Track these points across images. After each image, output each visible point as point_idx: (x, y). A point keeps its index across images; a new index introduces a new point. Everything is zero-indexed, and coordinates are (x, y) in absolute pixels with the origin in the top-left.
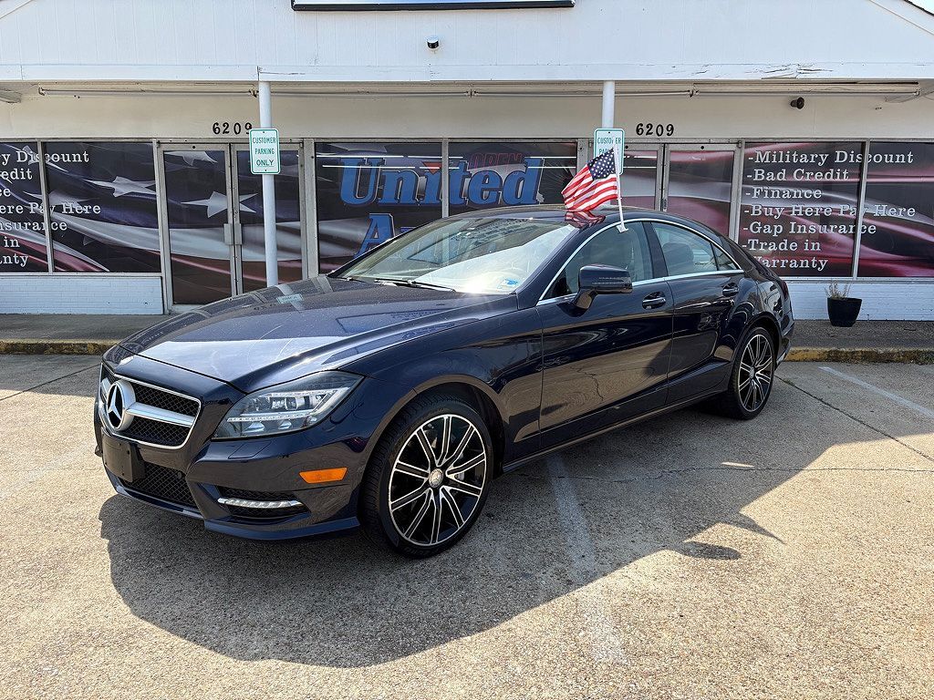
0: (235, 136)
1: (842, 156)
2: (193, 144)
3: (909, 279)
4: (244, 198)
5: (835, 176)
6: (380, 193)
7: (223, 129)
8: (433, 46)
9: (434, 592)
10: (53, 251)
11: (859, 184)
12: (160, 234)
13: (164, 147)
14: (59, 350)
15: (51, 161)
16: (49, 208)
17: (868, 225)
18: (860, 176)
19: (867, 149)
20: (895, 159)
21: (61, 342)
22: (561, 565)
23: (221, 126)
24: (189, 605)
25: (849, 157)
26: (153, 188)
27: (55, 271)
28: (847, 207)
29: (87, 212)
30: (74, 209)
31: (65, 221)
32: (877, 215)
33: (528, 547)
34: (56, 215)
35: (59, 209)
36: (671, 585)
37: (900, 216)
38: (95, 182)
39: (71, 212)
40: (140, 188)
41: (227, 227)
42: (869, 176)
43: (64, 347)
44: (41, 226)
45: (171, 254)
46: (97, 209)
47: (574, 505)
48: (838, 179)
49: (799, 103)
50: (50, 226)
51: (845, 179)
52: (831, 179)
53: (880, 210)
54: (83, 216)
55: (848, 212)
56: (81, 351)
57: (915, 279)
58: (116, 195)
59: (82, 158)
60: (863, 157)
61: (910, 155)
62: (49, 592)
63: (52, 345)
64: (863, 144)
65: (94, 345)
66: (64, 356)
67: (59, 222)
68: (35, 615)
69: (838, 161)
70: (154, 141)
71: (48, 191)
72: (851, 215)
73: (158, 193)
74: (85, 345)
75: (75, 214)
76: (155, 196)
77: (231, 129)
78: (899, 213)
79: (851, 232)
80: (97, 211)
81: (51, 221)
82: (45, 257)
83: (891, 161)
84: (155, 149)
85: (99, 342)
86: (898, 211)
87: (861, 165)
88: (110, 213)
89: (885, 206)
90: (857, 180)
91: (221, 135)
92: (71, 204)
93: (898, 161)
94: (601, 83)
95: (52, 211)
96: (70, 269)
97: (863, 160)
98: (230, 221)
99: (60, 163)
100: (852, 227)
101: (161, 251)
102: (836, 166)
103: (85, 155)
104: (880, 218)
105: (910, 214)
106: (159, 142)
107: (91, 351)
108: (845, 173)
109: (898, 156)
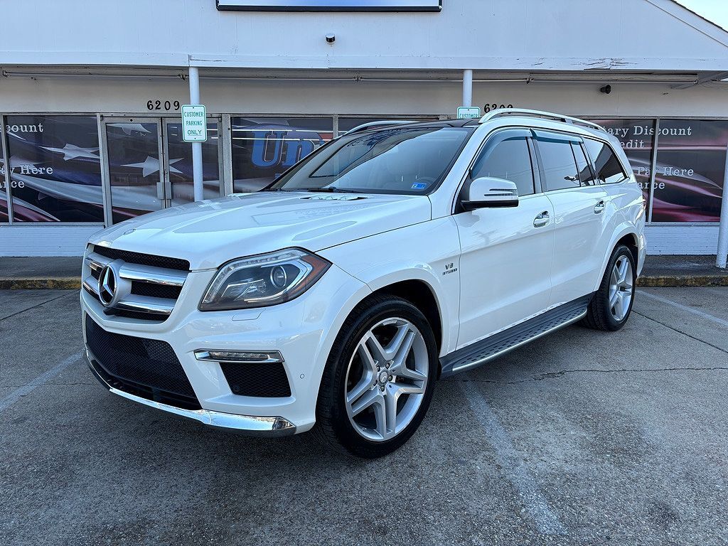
0: (166, 111)
1: (639, 130)
2: (130, 118)
3: (691, 223)
4: (172, 162)
5: (634, 145)
6: (284, 158)
7: (155, 106)
8: (331, 40)
9: (391, 479)
10: (13, 204)
11: (652, 151)
12: (104, 190)
13: (106, 120)
14: (23, 286)
15: (11, 131)
16: (9, 169)
17: (659, 182)
18: (653, 145)
19: (658, 125)
20: (678, 132)
21: (24, 279)
22: (487, 453)
23: (154, 103)
24: (186, 498)
25: (644, 131)
26: (97, 153)
27: (15, 221)
28: (643, 169)
29: (41, 173)
30: (30, 171)
31: (23, 181)
32: (665, 174)
33: (456, 439)
34: (15, 176)
35: (18, 170)
36: (581, 466)
37: (682, 175)
38: (48, 149)
39: (28, 173)
40: (87, 154)
41: (159, 185)
42: (659, 145)
43: (28, 283)
44: (3, 185)
45: (113, 207)
46: (49, 171)
47: (483, 403)
48: (636, 148)
49: (606, 89)
50: (10, 185)
51: (641, 148)
52: (631, 147)
53: (668, 171)
54: (38, 176)
55: (644, 173)
56: (42, 286)
57: (694, 223)
58: (66, 159)
59: (38, 128)
60: (654, 131)
61: (689, 129)
62: (61, 491)
63: (17, 282)
64: (655, 120)
65: (54, 281)
66: (28, 291)
67: (17, 181)
68: (52, 512)
69: (636, 134)
70: (98, 115)
71: (9, 156)
72: (646, 175)
73: (101, 157)
74: (45, 282)
75: (32, 175)
76: (99, 160)
77: (162, 106)
78: (681, 173)
79: (646, 188)
80: (50, 172)
81: (11, 180)
82: (6, 210)
83: (675, 134)
84: (99, 121)
85: (58, 279)
86: (681, 172)
87: (653, 137)
88: (61, 173)
89: (671, 168)
90: (650, 148)
91: (154, 111)
92: (29, 166)
93: (680, 134)
94: (462, 71)
95: (12, 172)
96: (27, 220)
97: (655, 133)
98: (162, 180)
99: (19, 133)
100: (647, 184)
101: (104, 205)
102: (635, 138)
103: (40, 126)
104: (667, 177)
105: (690, 174)
106: (102, 116)
107: (50, 286)
108: (641, 143)
109: (680, 130)
